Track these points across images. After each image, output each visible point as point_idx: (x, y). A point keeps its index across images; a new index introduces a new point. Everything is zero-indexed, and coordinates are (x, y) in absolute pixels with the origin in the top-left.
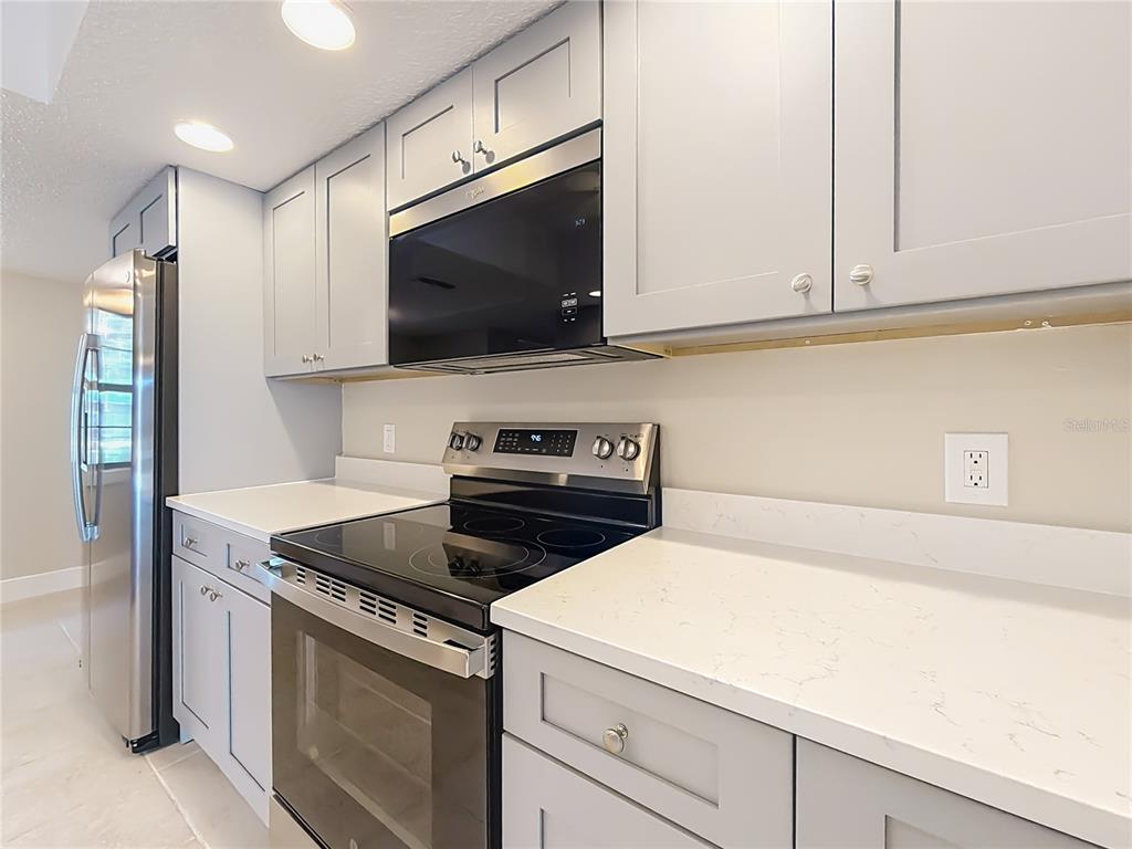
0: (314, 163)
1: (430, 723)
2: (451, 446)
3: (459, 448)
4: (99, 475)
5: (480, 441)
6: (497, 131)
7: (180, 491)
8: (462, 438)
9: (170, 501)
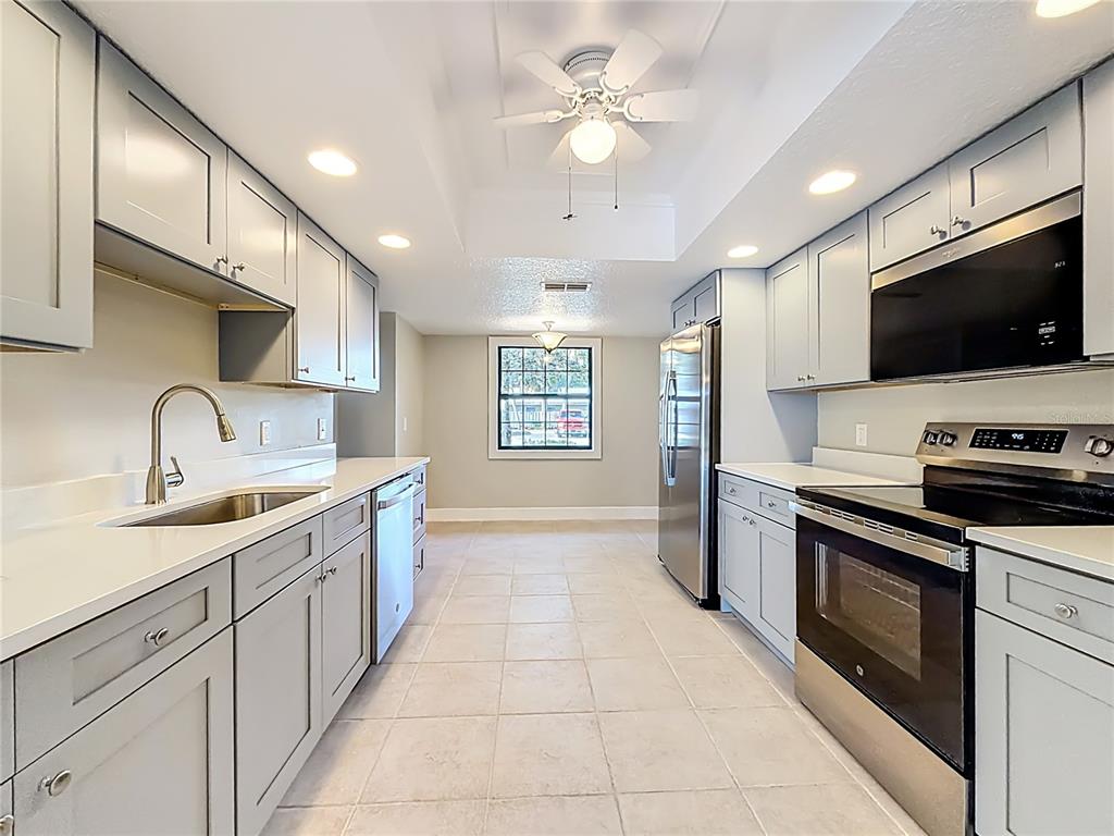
0: (807, 244)
1: (919, 611)
2: (925, 441)
3: (932, 443)
4: (674, 455)
5: (954, 437)
6: (973, 205)
7: (722, 460)
8: (936, 436)
9: (717, 466)
